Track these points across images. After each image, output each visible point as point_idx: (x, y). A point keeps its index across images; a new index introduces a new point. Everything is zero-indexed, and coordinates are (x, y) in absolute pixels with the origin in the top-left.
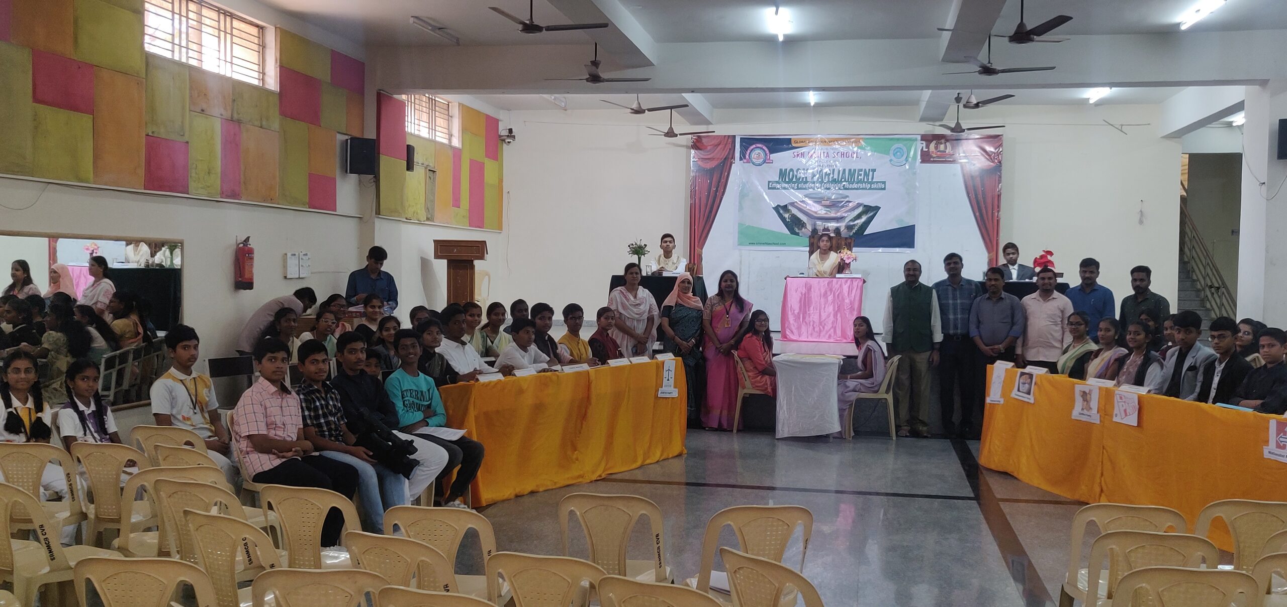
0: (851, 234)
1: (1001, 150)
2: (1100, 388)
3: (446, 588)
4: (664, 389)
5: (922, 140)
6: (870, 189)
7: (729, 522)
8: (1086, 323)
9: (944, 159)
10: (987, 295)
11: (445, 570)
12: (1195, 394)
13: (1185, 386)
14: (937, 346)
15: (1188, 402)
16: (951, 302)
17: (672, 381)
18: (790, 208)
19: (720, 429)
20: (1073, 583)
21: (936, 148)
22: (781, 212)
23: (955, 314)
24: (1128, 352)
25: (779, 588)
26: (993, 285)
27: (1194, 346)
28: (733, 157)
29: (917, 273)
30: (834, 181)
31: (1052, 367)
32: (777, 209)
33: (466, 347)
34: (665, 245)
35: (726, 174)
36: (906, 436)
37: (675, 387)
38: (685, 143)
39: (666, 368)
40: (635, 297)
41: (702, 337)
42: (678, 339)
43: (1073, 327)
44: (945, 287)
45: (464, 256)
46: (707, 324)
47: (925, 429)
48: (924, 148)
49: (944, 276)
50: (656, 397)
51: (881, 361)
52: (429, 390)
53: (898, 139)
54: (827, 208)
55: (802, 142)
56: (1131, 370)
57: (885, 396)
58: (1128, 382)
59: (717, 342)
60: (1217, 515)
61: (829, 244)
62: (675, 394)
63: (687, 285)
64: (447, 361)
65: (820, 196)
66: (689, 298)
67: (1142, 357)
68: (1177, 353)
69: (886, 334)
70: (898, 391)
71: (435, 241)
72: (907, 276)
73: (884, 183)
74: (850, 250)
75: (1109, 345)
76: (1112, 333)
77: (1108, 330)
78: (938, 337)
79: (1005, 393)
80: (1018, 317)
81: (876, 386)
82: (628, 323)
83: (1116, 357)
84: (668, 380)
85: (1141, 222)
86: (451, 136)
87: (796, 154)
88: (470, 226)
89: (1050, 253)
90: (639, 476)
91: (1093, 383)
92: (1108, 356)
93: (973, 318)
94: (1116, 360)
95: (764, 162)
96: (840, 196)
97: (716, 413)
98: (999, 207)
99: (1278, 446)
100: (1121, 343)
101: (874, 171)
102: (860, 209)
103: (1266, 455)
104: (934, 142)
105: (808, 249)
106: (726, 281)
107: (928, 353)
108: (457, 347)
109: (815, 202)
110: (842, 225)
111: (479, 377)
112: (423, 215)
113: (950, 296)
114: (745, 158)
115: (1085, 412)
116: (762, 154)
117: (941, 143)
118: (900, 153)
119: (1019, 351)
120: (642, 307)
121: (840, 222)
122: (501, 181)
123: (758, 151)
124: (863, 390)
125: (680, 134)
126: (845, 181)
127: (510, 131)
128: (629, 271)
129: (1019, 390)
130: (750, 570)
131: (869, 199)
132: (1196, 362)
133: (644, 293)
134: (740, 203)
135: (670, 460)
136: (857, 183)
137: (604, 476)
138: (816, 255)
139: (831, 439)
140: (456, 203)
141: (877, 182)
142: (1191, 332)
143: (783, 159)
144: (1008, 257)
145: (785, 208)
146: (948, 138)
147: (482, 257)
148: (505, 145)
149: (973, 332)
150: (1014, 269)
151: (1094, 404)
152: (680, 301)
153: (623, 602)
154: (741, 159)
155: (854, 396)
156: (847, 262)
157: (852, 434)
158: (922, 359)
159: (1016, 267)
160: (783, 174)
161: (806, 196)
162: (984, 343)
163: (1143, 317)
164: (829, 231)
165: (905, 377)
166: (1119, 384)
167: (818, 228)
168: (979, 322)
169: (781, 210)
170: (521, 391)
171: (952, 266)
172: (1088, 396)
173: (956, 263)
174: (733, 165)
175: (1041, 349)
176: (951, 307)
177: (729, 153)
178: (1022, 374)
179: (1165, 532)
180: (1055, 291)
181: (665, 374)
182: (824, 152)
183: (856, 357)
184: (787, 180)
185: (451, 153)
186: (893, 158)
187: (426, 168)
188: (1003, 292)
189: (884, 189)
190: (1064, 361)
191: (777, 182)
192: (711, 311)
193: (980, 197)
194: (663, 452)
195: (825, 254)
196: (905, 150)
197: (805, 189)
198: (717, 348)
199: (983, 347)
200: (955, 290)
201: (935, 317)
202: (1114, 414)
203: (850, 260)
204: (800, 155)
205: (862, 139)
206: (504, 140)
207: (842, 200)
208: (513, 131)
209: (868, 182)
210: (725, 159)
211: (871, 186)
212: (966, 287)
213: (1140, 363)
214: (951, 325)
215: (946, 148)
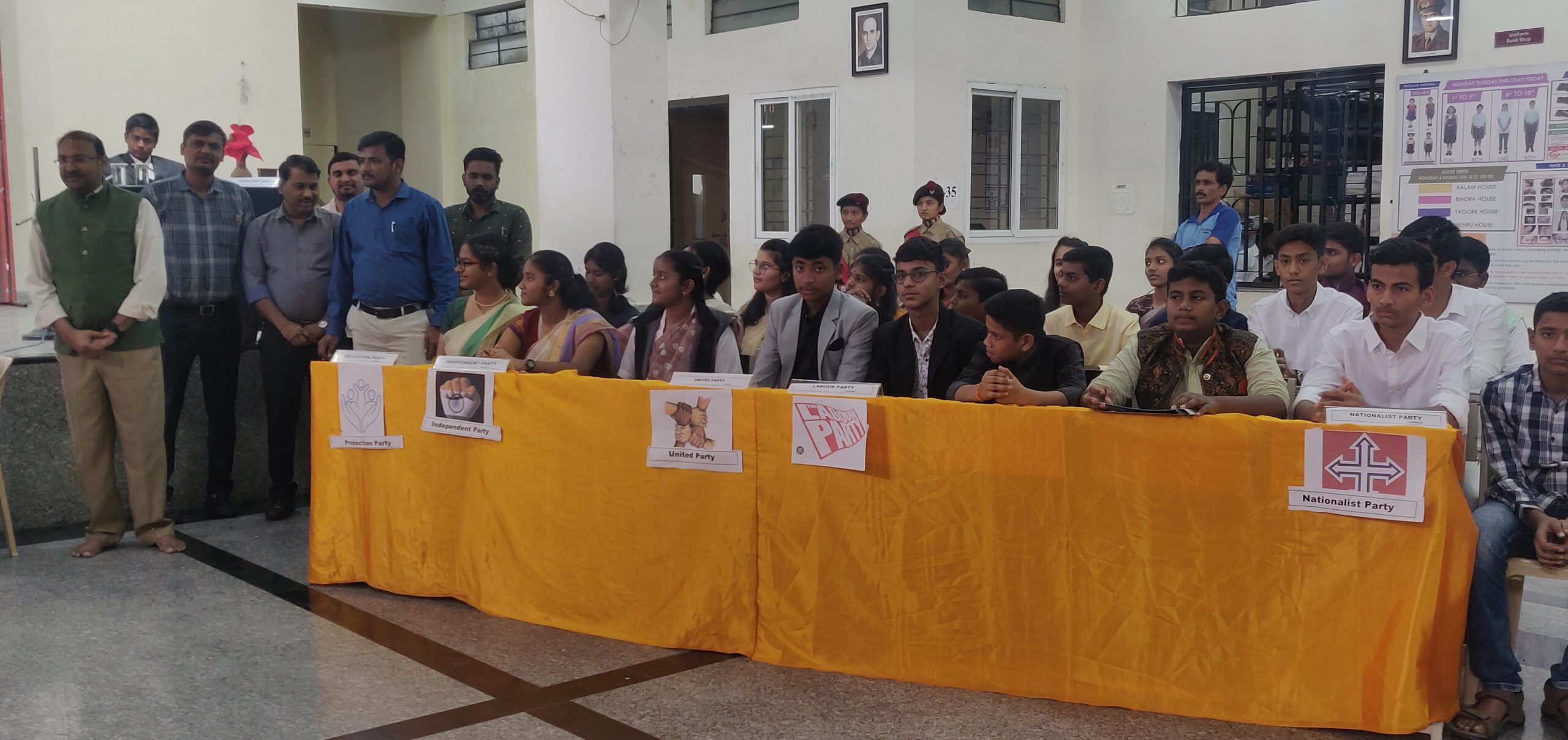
2: (736, 393)
16: (192, 228)
23: (203, 255)
44: (176, 195)
67: (694, 321)
93: (250, 260)
99: (1329, 482)
103: (1295, 500)
113: (191, 213)
115: (691, 449)
129: (440, 412)
132: (841, 331)
142: (823, 268)
168: (266, 267)
171: (205, 149)
172: (696, 412)
178: (446, 376)
200: (199, 203)
202: (794, 447)
212: (223, 196)
213: (693, 332)
214: (195, 280)
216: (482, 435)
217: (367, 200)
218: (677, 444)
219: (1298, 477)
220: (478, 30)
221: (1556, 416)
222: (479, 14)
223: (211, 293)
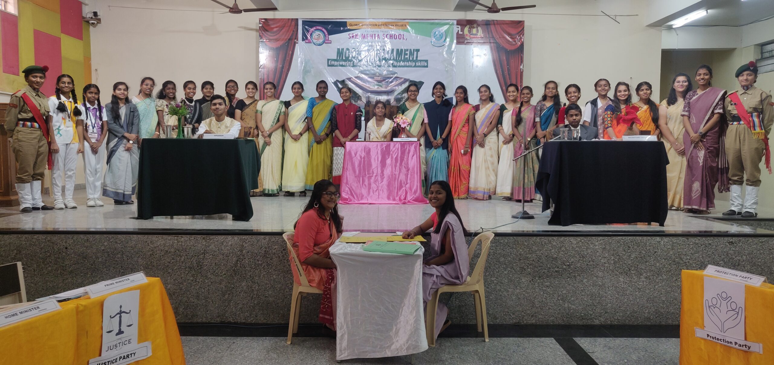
1: (523, 34)
5: (457, 24)
6: (415, 66)
9: (476, 41)
28: (297, 38)
30: (385, 59)
32: (337, 83)
35: (291, 52)
38: (252, 24)
48: (460, 31)
53: (438, 24)
54: (379, 83)
55: (356, 25)
73: (426, 61)
87: (351, 36)
95: (324, 42)
96: (389, 73)
101: (418, 51)
104: (468, 26)
109: (368, 77)
110: (392, 98)
114: (307, 38)
116: (322, 35)
117: (474, 28)
118: (440, 35)
121: (390, 95)
123: (318, 33)
126: (394, 59)
127: (95, 14)
131: (414, 75)
136: (404, 61)
141: (421, 61)
143: (340, 40)
145: (343, 82)
146: (479, 23)
148: (91, 28)
154: (303, 40)
161: (361, 73)
167: (371, 100)
174: (297, 44)
177: (292, 34)
182: (375, 35)
184: (344, 58)
186: (434, 39)
189: (427, 66)
191: (335, 60)
195: (380, 120)
197: (360, 66)
203: (405, 125)
204: (355, 37)
205: (407, 22)
206: (88, 22)
207: (392, 76)
208: (98, 14)
209: (413, 61)
210: (289, 39)
211: (416, 64)
215: (478, 31)
220: (762, 53)
222: (763, 45)
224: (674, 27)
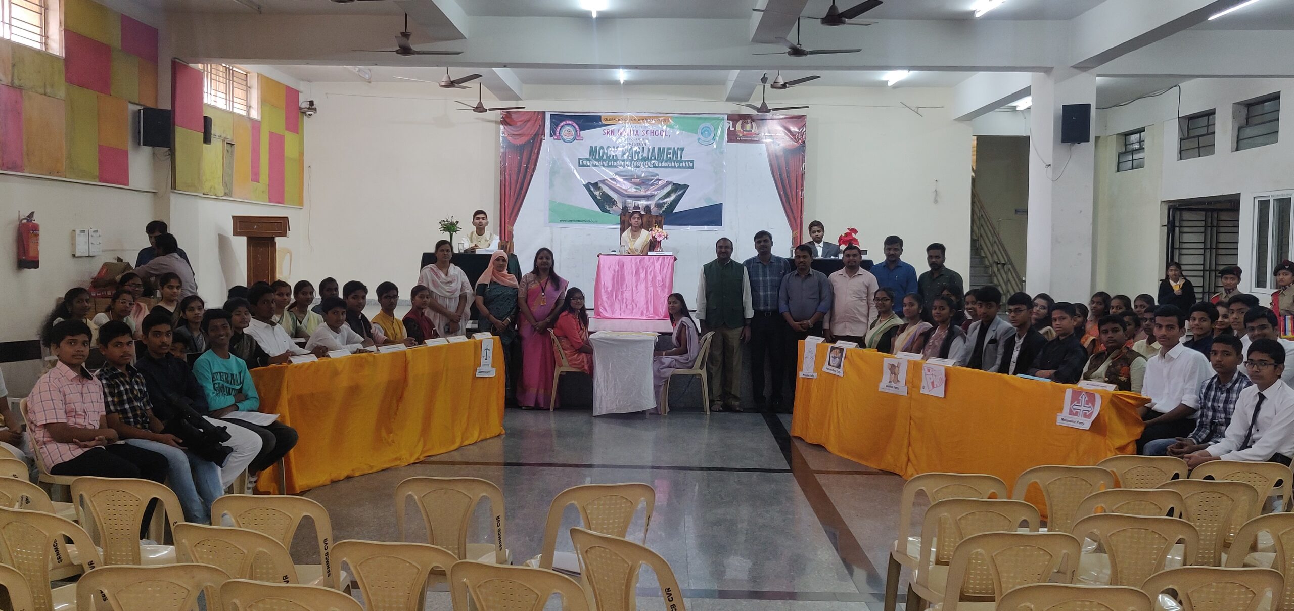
0: (661, 212)
1: (804, 130)
2: (909, 361)
3: (286, 579)
4: (482, 368)
5: (729, 119)
6: (679, 167)
7: (573, 502)
8: (892, 298)
9: (750, 139)
10: (796, 272)
11: (284, 561)
12: (996, 367)
13: (987, 359)
14: (749, 322)
15: (990, 374)
16: (761, 279)
17: (490, 360)
18: (601, 185)
19: (536, 408)
20: (903, 551)
21: (743, 127)
22: (592, 189)
23: (765, 290)
24: (931, 326)
25: (632, 566)
26: (802, 262)
27: (994, 321)
28: (543, 134)
29: (729, 250)
30: (644, 159)
31: (860, 341)
32: (587, 186)
33: (276, 327)
34: (477, 221)
35: (536, 150)
36: (720, 411)
37: (493, 367)
38: (494, 119)
39: (484, 347)
40: (447, 275)
41: (517, 315)
42: (492, 317)
43: (880, 302)
44: (755, 264)
45: (265, 232)
46: (522, 302)
47: (737, 403)
48: (731, 127)
49: (755, 253)
50: (474, 377)
51: (695, 337)
52: (240, 373)
53: (705, 119)
54: (637, 185)
55: (612, 120)
56: (937, 344)
57: (699, 372)
58: (934, 356)
59: (533, 321)
60: (1033, 481)
61: (640, 221)
62: (493, 374)
63: (502, 263)
64: (256, 342)
65: (630, 174)
66: (504, 276)
67: (947, 331)
68: (979, 327)
69: (700, 311)
70: (711, 366)
71: (233, 217)
72: (719, 254)
73: (692, 161)
74: (661, 228)
75: (913, 319)
76: (916, 307)
77: (911, 305)
78: (750, 313)
79: (818, 367)
80: (826, 292)
81: (691, 361)
82: (440, 301)
83: (921, 331)
84: (486, 359)
85: (936, 201)
86: (249, 107)
87: (606, 132)
88: (270, 201)
89: (855, 231)
90: (457, 457)
91: (902, 358)
92: (914, 330)
93: (782, 294)
94: (921, 334)
95: (575, 139)
96: (649, 174)
97: (533, 391)
98: (802, 186)
99: (1071, 413)
100: (926, 317)
101: (682, 149)
102: (670, 188)
103: (1059, 422)
104: (741, 121)
105: (619, 227)
106: (542, 258)
107: (740, 329)
108: (266, 327)
109: (625, 180)
110: (652, 203)
111: (292, 359)
112: (220, 190)
113: (761, 272)
114: (555, 135)
115: (893, 384)
116: (572, 131)
117: (747, 123)
118: (708, 131)
119: (826, 326)
120: (453, 285)
121: (650, 200)
122: (301, 154)
123: (568, 128)
124: (678, 366)
125: (490, 110)
126: (655, 159)
127: (312, 103)
128: (440, 249)
129: (829, 364)
130: (602, 549)
131: (679, 177)
132: (996, 335)
133: (455, 271)
134: (551, 180)
135: (488, 441)
136: (666, 161)
137: (422, 458)
138: (627, 233)
139: (648, 416)
140: (256, 178)
141: (685, 161)
142: (992, 306)
143: (593, 137)
144: (814, 235)
145: (596, 185)
146: (753, 118)
147: (284, 234)
148: (305, 117)
149: (783, 307)
150: (820, 246)
151: (902, 377)
152: (495, 280)
153: (479, 587)
154: (551, 136)
155: (669, 373)
156: (658, 239)
157: (668, 410)
158: (735, 335)
159: (821, 244)
160: (593, 151)
161: (616, 174)
162: (794, 320)
163: (945, 292)
164: (639, 208)
165: (718, 353)
166: (926, 358)
168: (788, 298)
169: (593, 187)
170: (336, 373)
171: (762, 244)
172: (897, 369)
173: (765, 241)
174: (543, 141)
175: (848, 325)
176: (761, 284)
177: (539, 129)
178: (833, 348)
179: (989, 498)
180: (860, 268)
181: (483, 353)
182: (633, 131)
183: (671, 334)
184: (598, 157)
185: (249, 125)
186: (701, 137)
187: (223, 141)
188: (811, 269)
189: (693, 167)
190: (872, 335)
191: (588, 160)
192: (527, 289)
193: (785, 176)
194: (480, 434)
195: (636, 231)
196: (713, 129)
197: (616, 167)
198: (532, 326)
199: (792, 323)
200: (764, 267)
201: (747, 294)
202: (922, 386)
203: (661, 238)
204: (610, 133)
205: (671, 117)
206: (304, 113)
207: (652, 178)
208: (314, 103)
209: (677, 161)
210: (535, 135)
211: (680, 164)
212: (775, 264)
213: (944, 336)
214: (762, 302)
215: (752, 127)
216: (838, 374)
217: (884, 266)
218: (890, 382)
219: (1061, 410)
221: (1222, 396)
222: (1126, 135)
223: (769, 307)
224: (1018, 109)
